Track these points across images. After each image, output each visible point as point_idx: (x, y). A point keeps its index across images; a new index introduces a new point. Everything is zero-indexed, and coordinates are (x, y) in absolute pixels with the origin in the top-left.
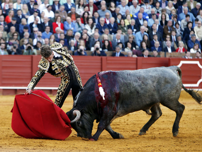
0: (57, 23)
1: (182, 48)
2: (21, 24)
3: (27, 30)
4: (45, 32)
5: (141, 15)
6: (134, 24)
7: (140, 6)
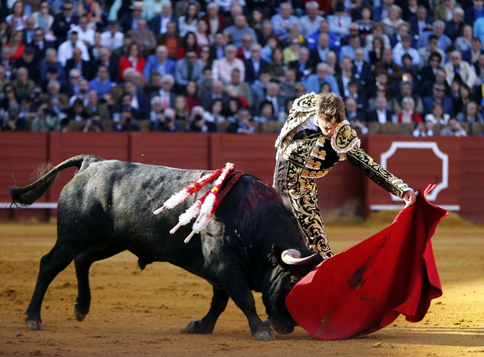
0: (131, 59)
1: (411, 112)
2: (44, 61)
3: (55, 76)
4: (97, 80)
5: (324, 37)
6: (306, 58)
7: (325, 16)
